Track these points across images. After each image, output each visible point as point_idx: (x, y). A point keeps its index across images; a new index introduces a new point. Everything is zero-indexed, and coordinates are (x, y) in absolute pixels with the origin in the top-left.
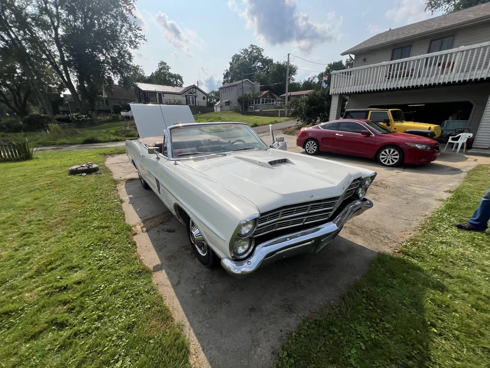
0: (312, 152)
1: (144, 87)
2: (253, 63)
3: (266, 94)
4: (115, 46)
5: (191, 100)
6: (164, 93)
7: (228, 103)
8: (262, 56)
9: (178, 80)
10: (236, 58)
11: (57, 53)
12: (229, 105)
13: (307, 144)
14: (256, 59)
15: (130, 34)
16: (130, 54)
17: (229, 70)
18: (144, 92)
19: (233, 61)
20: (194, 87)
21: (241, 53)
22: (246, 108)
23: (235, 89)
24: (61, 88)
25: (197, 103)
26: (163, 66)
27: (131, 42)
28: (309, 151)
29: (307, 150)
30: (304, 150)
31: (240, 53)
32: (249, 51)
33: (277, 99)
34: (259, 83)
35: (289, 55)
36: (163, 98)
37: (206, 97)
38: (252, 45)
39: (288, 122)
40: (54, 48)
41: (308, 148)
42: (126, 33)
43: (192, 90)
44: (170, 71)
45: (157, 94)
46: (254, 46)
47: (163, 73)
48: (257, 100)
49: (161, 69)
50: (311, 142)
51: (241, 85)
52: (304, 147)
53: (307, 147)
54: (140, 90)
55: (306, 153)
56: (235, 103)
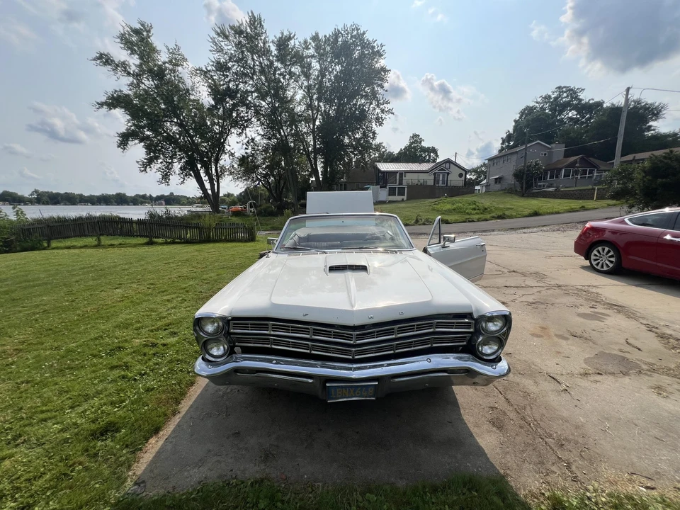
0: (605, 268)
1: (384, 167)
2: (559, 115)
3: (575, 162)
4: (361, 126)
5: (441, 178)
6: (407, 172)
7: (498, 180)
8: (581, 100)
9: (432, 154)
10: (528, 111)
11: (312, 143)
12: (500, 182)
13: (595, 252)
14: (566, 106)
15: (378, 110)
16: (374, 133)
17: (511, 131)
18: (384, 173)
19: (520, 118)
20: (448, 161)
21: (537, 103)
22: (529, 186)
23: (514, 158)
24: (310, 175)
25: (449, 181)
26: (416, 139)
27: (377, 119)
28: (598, 264)
29: (594, 263)
30: (587, 263)
31: (535, 104)
32: (553, 96)
33: (602, 168)
34: (564, 145)
35: (628, 90)
36: (404, 178)
37: (464, 173)
38: (559, 88)
39: (614, 209)
40: (310, 139)
41: (595, 260)
42: (374, 109)
43: (444, 165)
44: (423, 144)
45: (398, 174)
46: (564, 87)
47: (414, 148)
48: (555, 172)
49: (411, 143)
50: (604, 250)
51: (524, 152)
52: (587, 257)
53: (593, 257)
54: (379, 170)
55: (592, 268)
56: (510, 180)
